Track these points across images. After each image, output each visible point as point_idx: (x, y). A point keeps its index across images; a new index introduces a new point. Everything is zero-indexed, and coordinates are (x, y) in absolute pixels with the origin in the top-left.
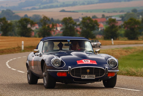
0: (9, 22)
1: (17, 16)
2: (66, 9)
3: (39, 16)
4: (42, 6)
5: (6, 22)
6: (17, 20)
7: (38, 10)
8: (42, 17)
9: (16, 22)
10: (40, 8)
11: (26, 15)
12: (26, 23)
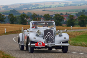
0: (14, 16)
1: (19, 13)
2: (46, 9)
3: (31, 13)
4: (32, 8)
5: (13, 16)
6: (19, 15)
7: (31, 10)
8: (33, 14)
9: (18, 17)
10: (31, 9)
11: (24, 13)
12: (24, 17)
